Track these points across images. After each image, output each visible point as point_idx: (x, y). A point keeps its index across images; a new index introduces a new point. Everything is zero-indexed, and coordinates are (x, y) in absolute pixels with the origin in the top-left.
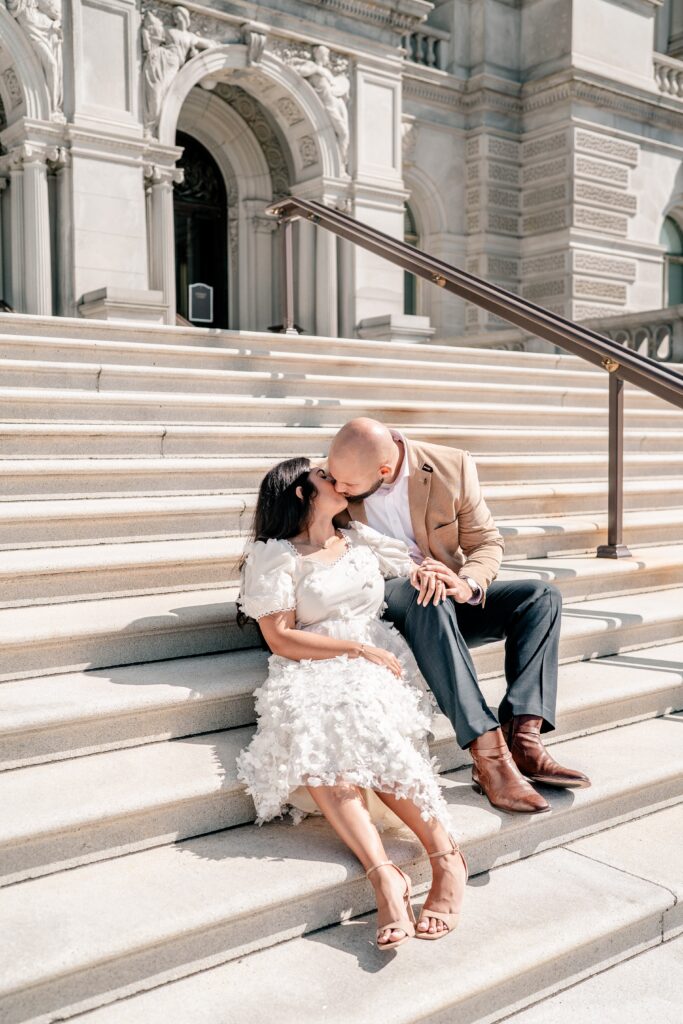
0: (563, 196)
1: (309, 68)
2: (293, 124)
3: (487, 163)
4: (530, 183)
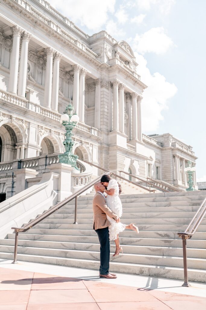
0: (116, 164)
2: (84, 153)
3: (104, 158)
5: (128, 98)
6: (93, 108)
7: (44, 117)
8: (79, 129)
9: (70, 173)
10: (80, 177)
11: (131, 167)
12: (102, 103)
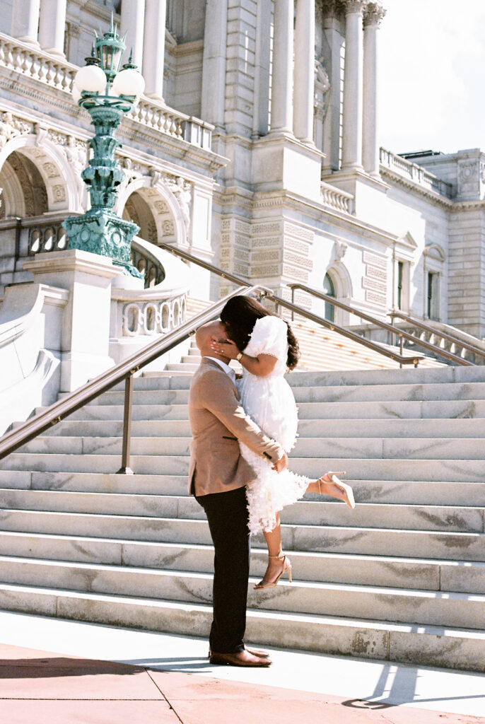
0: (277, 258)
2: (161, 213)
3: (234, 234)
4: (255, 248)
5: (332, 13)
6: (196, 44)
7: (11, 75)
8: (143, 122)
9: (105, 287)
10: (145, 304)
11: (333, 272)
12: (232, 27)
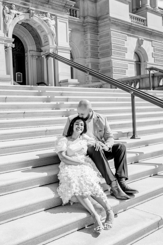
0: (109, 48)
1: (45, 18)
2: (42, 32)
3: (90, 40)
4: (100, 45)
